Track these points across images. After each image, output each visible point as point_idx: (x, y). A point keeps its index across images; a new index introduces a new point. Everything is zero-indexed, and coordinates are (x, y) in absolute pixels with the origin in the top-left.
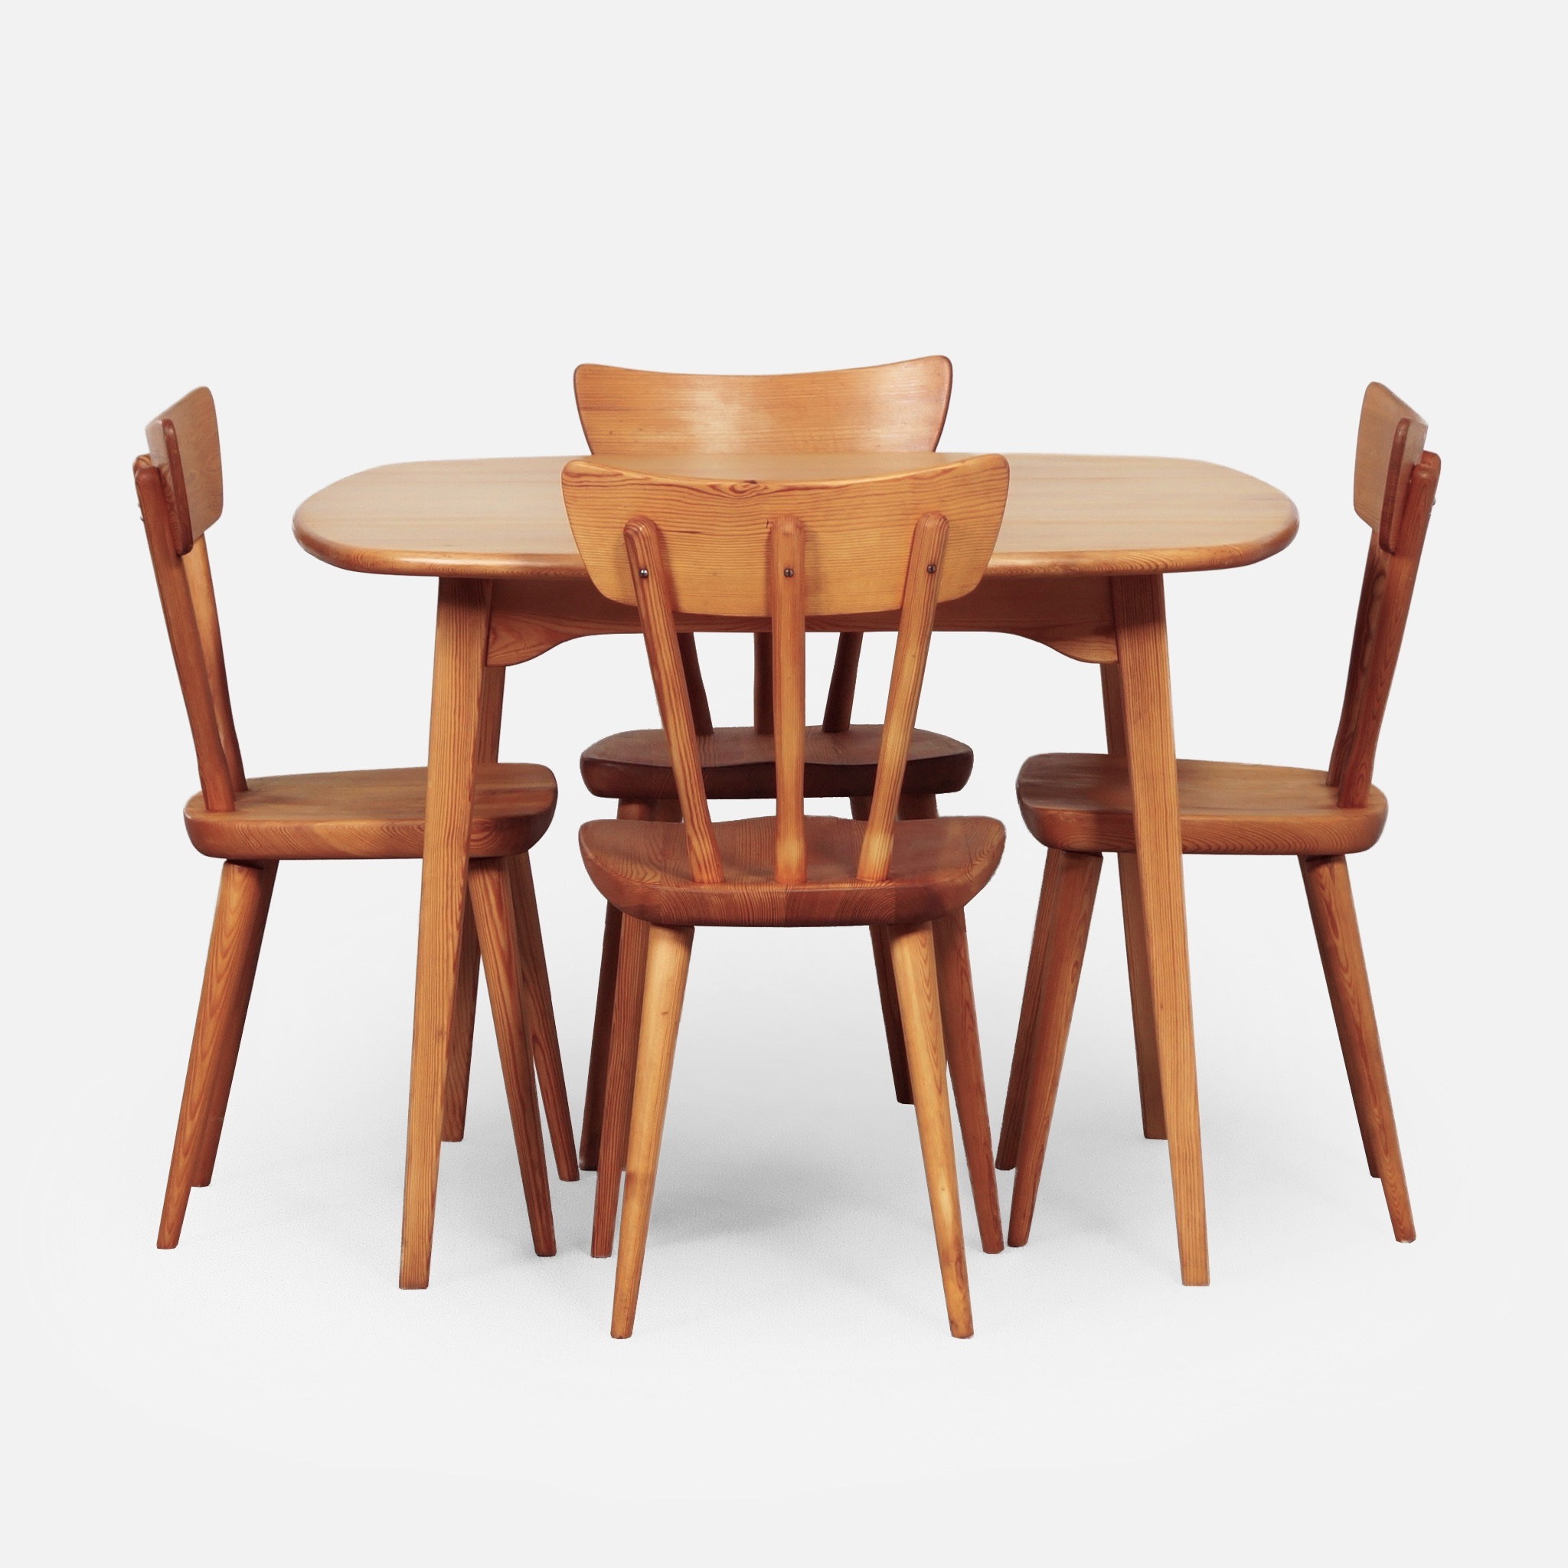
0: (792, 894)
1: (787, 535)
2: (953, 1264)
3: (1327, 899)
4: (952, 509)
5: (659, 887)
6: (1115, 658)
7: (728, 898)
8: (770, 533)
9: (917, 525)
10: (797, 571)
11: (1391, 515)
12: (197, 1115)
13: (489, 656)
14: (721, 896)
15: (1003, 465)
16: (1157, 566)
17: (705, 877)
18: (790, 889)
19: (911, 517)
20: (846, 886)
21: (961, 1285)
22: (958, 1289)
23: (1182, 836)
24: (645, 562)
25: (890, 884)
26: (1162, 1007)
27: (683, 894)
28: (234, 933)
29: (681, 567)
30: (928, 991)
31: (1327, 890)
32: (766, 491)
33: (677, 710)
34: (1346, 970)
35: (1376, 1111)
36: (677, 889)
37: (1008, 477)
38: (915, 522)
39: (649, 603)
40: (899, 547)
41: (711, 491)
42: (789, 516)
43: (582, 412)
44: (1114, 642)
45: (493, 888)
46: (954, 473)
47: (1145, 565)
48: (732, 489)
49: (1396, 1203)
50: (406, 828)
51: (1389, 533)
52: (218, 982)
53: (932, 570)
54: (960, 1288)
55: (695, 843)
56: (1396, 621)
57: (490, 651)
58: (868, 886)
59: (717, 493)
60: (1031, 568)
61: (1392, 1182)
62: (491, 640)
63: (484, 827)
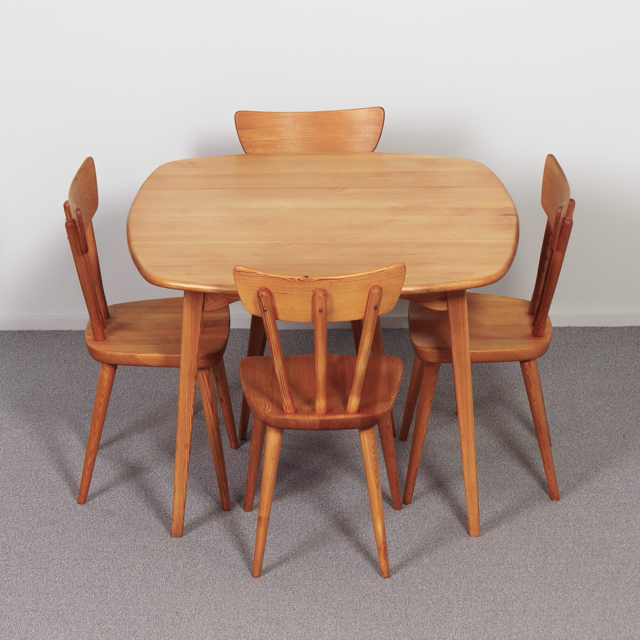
0: (321, 420)
1: (320, 298)
2: (382, 551)
3: (528, 374)
4: (383, 284)
5: (270, 416)
6: (446, 309)
7: (297, 421)
8: (313, 294)
9: (370, 290)
10: (324, 310)
11: (555, 241)
12: (93, 456)
13: (204, 308)
14: (294, 420)
15: (403, 267)
16: (463, 288)
17: (288, 412)
18: (321, 418)
19: (368, 288)
20: (342, 417)
21: (385, 558)
22: (384, 560)
23: (471, 359)
24: (265, 305)
25: (359, 415)
26: (463, 437)
27: (279, 419)
28: (106, 389)
29: (279, 305)
30: (373, 450)
31: (527, 371)
32: (312, 280)
33: (278, 356)
34: (535, 401)
35: (545, 453)
36: (278, 417)
37: (406, 271)
38: (370, 289)
39: (267, 319)
40: (363, 298)
41: (291, 280)
42: (320, 289)
43: (238, 131)
44: (446, 303)
45: (206, 376)
46: (385, 271)
47: (458, 288)
48: (299, 279)
49: (552, 486)
50: (172, 358)
51: (554, 247)
52: (100, 407)
53: (376, 308)
54: (385, 560)
55: (284, 400)
56: (556, 273)
57: (205, 305)
58: (351, 416)
59: (293, 281)
60: (414, 291)
61: (551, 479)
62: (205, 302)
63: (203, 358)
